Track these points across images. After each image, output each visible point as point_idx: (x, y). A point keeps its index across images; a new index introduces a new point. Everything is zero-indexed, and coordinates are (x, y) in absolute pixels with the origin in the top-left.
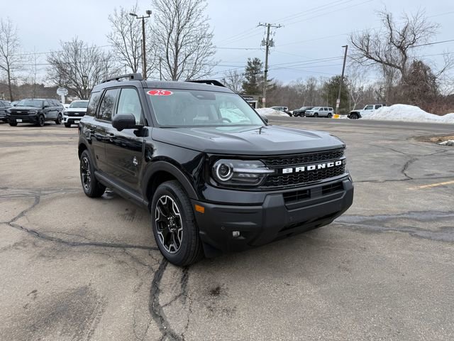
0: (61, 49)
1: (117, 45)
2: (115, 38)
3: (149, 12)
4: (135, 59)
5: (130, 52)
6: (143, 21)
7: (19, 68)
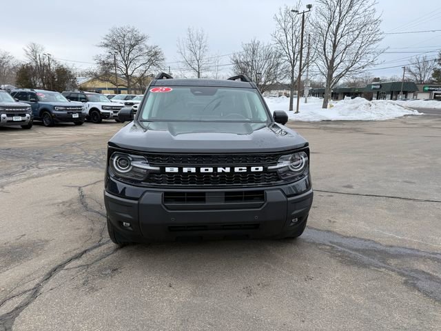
0: (242, 50)
1: (281, 42)
2: (279, 36)
3: (309, 7)
4: (294, 54)
5: (290, 48)
6: (303, 16)
7: (207, 69)
